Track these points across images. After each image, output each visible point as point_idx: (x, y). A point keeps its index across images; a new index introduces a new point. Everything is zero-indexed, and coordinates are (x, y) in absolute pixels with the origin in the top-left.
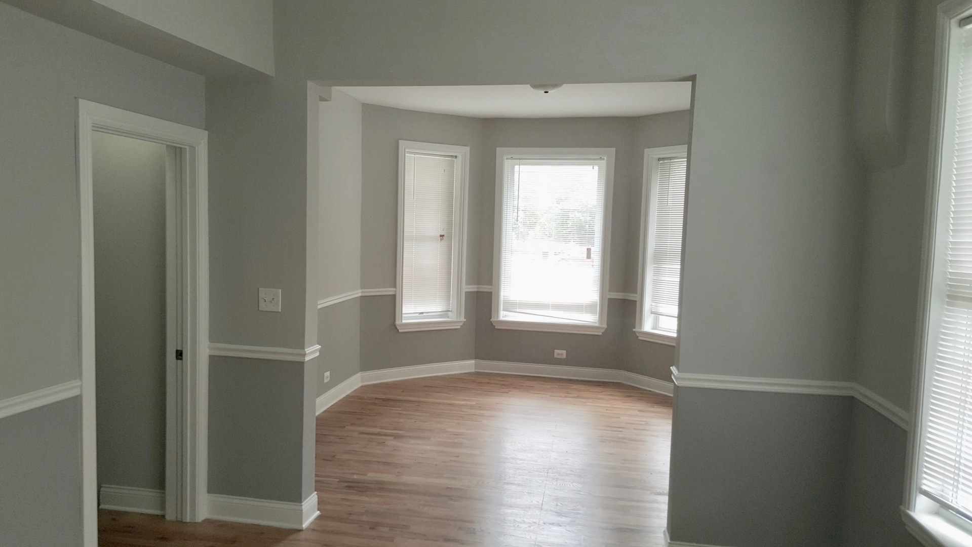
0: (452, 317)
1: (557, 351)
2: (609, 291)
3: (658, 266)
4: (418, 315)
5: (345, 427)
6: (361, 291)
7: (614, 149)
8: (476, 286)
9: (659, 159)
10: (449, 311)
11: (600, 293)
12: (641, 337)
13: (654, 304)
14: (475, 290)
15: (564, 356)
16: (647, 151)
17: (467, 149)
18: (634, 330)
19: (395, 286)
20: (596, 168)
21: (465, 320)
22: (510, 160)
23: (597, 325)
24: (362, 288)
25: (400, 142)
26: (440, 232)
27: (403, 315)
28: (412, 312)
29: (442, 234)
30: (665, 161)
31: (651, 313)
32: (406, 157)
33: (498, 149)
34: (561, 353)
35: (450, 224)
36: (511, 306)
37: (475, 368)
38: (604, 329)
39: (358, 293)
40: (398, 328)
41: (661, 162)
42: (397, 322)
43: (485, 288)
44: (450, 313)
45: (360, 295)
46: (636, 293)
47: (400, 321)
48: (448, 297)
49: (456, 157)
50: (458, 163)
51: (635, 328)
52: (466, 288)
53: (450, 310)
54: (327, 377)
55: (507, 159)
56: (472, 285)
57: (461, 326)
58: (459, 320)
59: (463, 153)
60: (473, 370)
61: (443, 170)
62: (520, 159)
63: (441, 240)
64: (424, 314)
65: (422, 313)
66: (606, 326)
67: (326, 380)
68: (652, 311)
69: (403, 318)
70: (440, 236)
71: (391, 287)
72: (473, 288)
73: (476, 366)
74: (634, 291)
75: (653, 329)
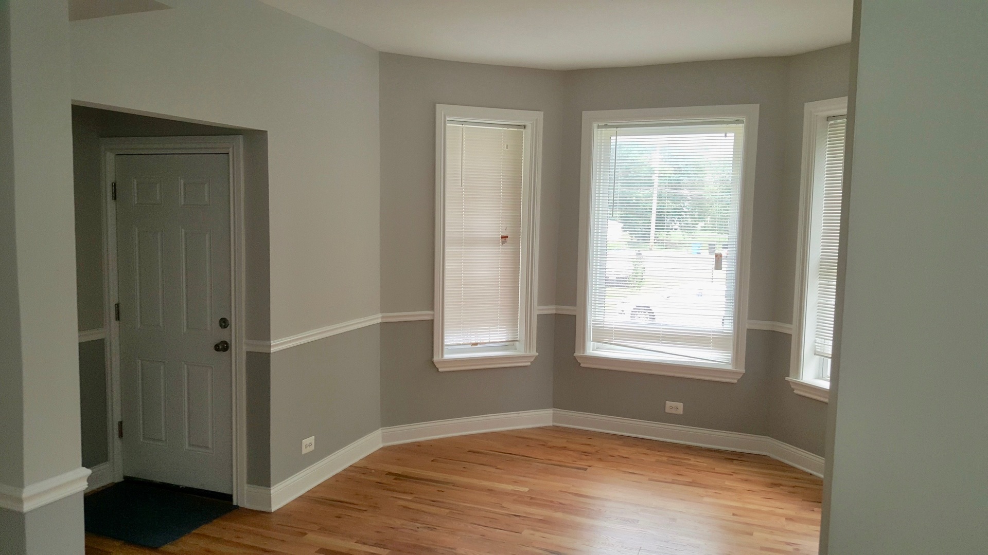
0: (520, 350)
1: (668, 404)
2: (749, 319)
3: (827, 282)
4: (470, 346)
5: (305, 534)
6: (380, 315)
7: (758, 105)
8: (554, 307)
9: (829, 118)
10: (517, 341)
11: (734, 320)
12: (797, 390)
13: (819, 340)
14: (554, 312)
15: (680, 411)
16: (809, 107)
17: (539, 116)
18: (787, 378)
19: (432, 308)
20: (731, 135)
21: (537, 354)
22: (603, 129)
23: (730, 367)
24: (381, 312)
25: (438, 105)
26: (502, 232)
27: (445, 347)
28: (461, 343)
29: (505, 234)
30: (839, 121)
31: (815, 354)
32: (447, 127)
33: (586, 115)
34: (675, 407)
35: (516, 221)
36: (604, 335)
37: (554, 421)
38: (741, 376)
39: (377, 319)
40: (436, 364)
41: (832, 122)
42: (436, 359)
43: (566, 310)
44: (517, 343)
45: (379, 321)
46: (791, 323)
47: (440, 357)
48: (514, 323)
49: (525, 127)
50: (527, 134)
51: (788, 376)
52: (539, 310)
53: (518, 339)
54: (310, 445)
55: (599, 127)
56: (547, 305)
57: (531, 363)
58: (528, 354)
59: (534, 120)
60: (551, 424)
61: (506, 146)
62: (617, 127)
63: (503, 243)
64: (479, 346)
65: (476, 344)
66: (743, 371)
67: (305, 451)
68: (815, 351)
69: (445, 350)
70: (502, 238)
71: (428, 310)
72: (550, 310)
73: (555, 418)
74: (788, 319)
75: (818, 378)
